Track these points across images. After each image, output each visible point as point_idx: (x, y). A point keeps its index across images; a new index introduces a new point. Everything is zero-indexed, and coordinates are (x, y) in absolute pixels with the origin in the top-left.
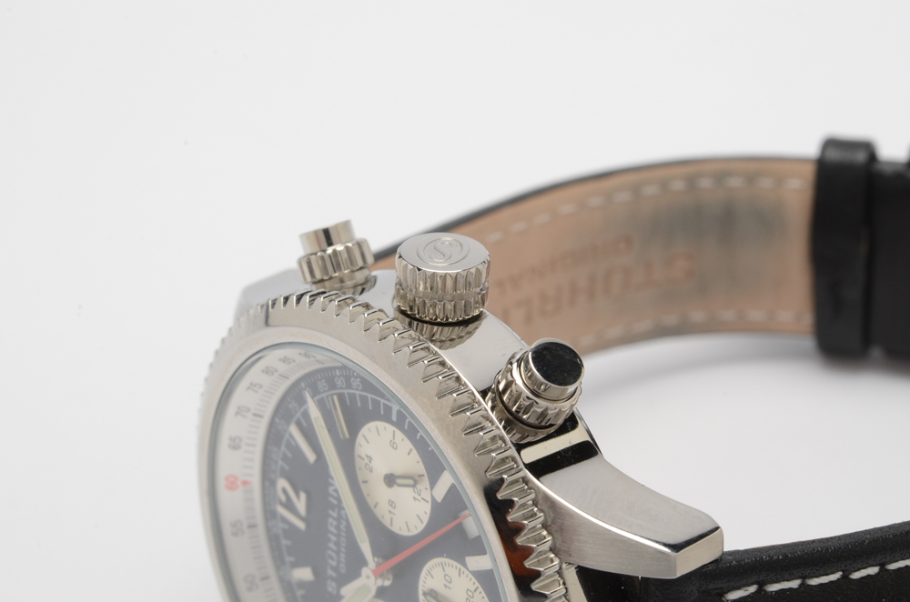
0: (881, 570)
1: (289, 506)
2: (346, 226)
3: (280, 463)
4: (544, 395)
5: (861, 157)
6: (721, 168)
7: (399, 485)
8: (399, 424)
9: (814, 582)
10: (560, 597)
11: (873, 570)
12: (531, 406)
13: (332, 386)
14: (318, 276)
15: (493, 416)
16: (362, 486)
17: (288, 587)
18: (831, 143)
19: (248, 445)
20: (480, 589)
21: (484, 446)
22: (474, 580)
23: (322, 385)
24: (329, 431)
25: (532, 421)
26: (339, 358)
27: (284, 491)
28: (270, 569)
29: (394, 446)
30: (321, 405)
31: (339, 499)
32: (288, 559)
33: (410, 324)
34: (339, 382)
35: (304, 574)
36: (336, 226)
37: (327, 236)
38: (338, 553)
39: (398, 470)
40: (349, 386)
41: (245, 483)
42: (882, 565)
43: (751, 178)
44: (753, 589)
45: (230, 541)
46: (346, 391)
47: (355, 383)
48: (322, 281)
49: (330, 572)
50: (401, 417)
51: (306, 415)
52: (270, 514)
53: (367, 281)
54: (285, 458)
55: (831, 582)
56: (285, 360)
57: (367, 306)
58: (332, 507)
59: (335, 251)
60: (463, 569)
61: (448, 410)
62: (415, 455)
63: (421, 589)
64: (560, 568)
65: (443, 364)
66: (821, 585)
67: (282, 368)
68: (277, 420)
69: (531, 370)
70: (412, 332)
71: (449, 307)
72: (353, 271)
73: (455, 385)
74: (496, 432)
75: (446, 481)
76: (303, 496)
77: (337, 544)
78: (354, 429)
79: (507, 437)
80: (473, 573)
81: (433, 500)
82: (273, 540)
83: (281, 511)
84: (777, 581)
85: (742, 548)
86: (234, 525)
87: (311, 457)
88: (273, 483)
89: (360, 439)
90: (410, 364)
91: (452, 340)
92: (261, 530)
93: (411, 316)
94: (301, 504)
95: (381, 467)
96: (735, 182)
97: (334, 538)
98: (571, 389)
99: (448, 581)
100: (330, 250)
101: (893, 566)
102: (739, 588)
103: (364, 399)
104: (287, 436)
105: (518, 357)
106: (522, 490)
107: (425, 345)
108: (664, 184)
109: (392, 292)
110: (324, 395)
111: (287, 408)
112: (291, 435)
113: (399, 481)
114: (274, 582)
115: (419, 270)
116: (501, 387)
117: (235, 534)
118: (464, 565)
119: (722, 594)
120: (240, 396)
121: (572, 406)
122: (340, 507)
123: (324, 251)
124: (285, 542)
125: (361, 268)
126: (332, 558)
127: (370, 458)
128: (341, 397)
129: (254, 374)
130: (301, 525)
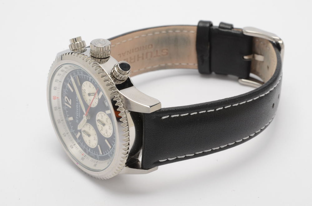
0: (198, 113)
1: (68, 103)
2: (80, 37)
3: (66, 93)
4: (122, 73)
5: (208, 25)
6: (174, 28)
7: (91, 96)
8: (91, 82)
9: (182, 115)
10: (125, 117)
11: (196, 113)
12: (119, 75)
13: (77, 74)
14: (73, 49)
15: (111, 78)
16: (83, 96)
17: (68, 122)
18: (201, 22)
19: (58, 89)
20: (109, 118)
21: (108, 84)
22: (108, 116)
23: (74, 74)
24: (75, 83)
25: (119, 79)
26: (79, 67)
27: (66, 99)
28: (64, 118)
29: (90, 87)
30: (74, 78)
31: (78, 100)
32: (67, 115)
33: (93, 59)
34: (78, 73)
35: (71, 119)
36: (77, 38)
37: (75, 40)
38: (78, 113)
39: (91, 92)
40: (80, 74)
41: (57, 98)
42: (198, 112)
43: (182, 30)
44: (168, 116)
45: (55, 112)
46: (79, 75)
47: (82, 73)
48: (74, 50)
49: (77, 118)
50: (91, 80)
51: (71, 81)
52: (63, 105)
53: (84, 50)
54: (67, 92)
55: (186, 115)
56: (66, 68)
57: (84, 55)
58: (77, 102)
59: (77, 43)
60: (105, 114)
61: (101, 76)
62: (95, 88)
63: (96, 119)
64: (125, 111)
65: (100, 67)
66: (184, 116)
67: (65, 70)
68: (65, 83)
69: (119, 68)
70: (93, 60)
71: (102, 55)
72: (81, 48)
73: (102, 71)
74: (111, 81)
75: (101, 94)
76: (71, 100)
77: (78, 111)
78: (81, 84)
79: (114, 83)
80: (107, 114)
81: (99, 98)
82: (64, 111)
83: (66, 104)
84: (174, 115)
85: (166, 107)
86: (55, 108)
87: (72, 91)
88: (64, 98)
89: (83, 86)
90: (92, 67)
91: (102, 62)
92: (61, 109)
93: (93, 57)
94: (70, 102)
95: (87, 92)
96: (178, 31)
97: (77, 109)
98: (128, 72)
99: (102, 117)
100: (76, 43)
101: (200, 112)
102: (165, 116)
103: (83, 76)
104: (67, 86)
105: (116, 65)
106: (117, 94)
107: (96, 63)
108: (160, 32)
109: (89, 52)
110: (75, 76)
111: (67, 80)
112: (68, 86)
113: (91, 95)
114: (64, 121)
115: (95, 46)
116: (112, 72)
117: (55, 110)
118: (105, 113)
119: (161, 117)
120: (56, 77)
121: (128, 76)
122: (79, 102)
123: (75, 43)
124: (67, 111)
125: (83, 47)
126: (77, 114)
127: (85, 90)
128: (78, 76)
129: (59, 72)
130: (70, 107)
